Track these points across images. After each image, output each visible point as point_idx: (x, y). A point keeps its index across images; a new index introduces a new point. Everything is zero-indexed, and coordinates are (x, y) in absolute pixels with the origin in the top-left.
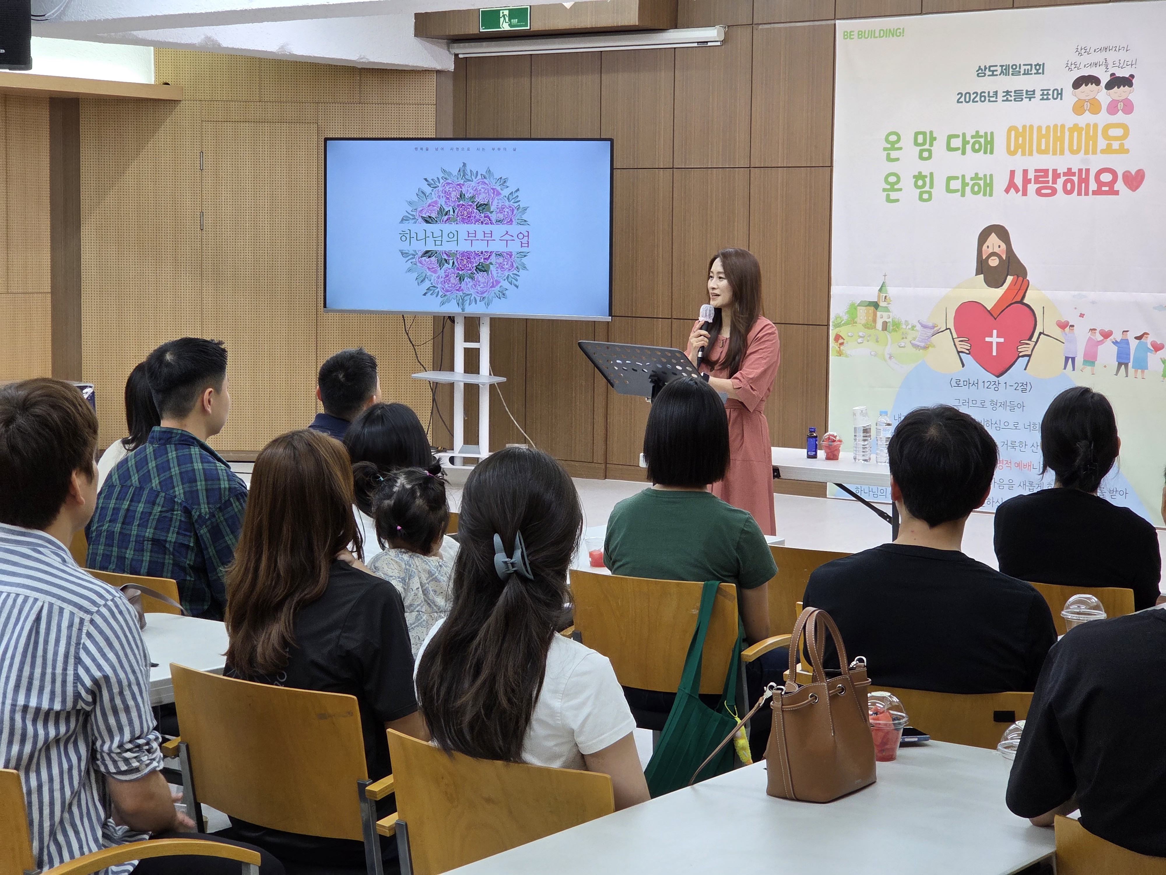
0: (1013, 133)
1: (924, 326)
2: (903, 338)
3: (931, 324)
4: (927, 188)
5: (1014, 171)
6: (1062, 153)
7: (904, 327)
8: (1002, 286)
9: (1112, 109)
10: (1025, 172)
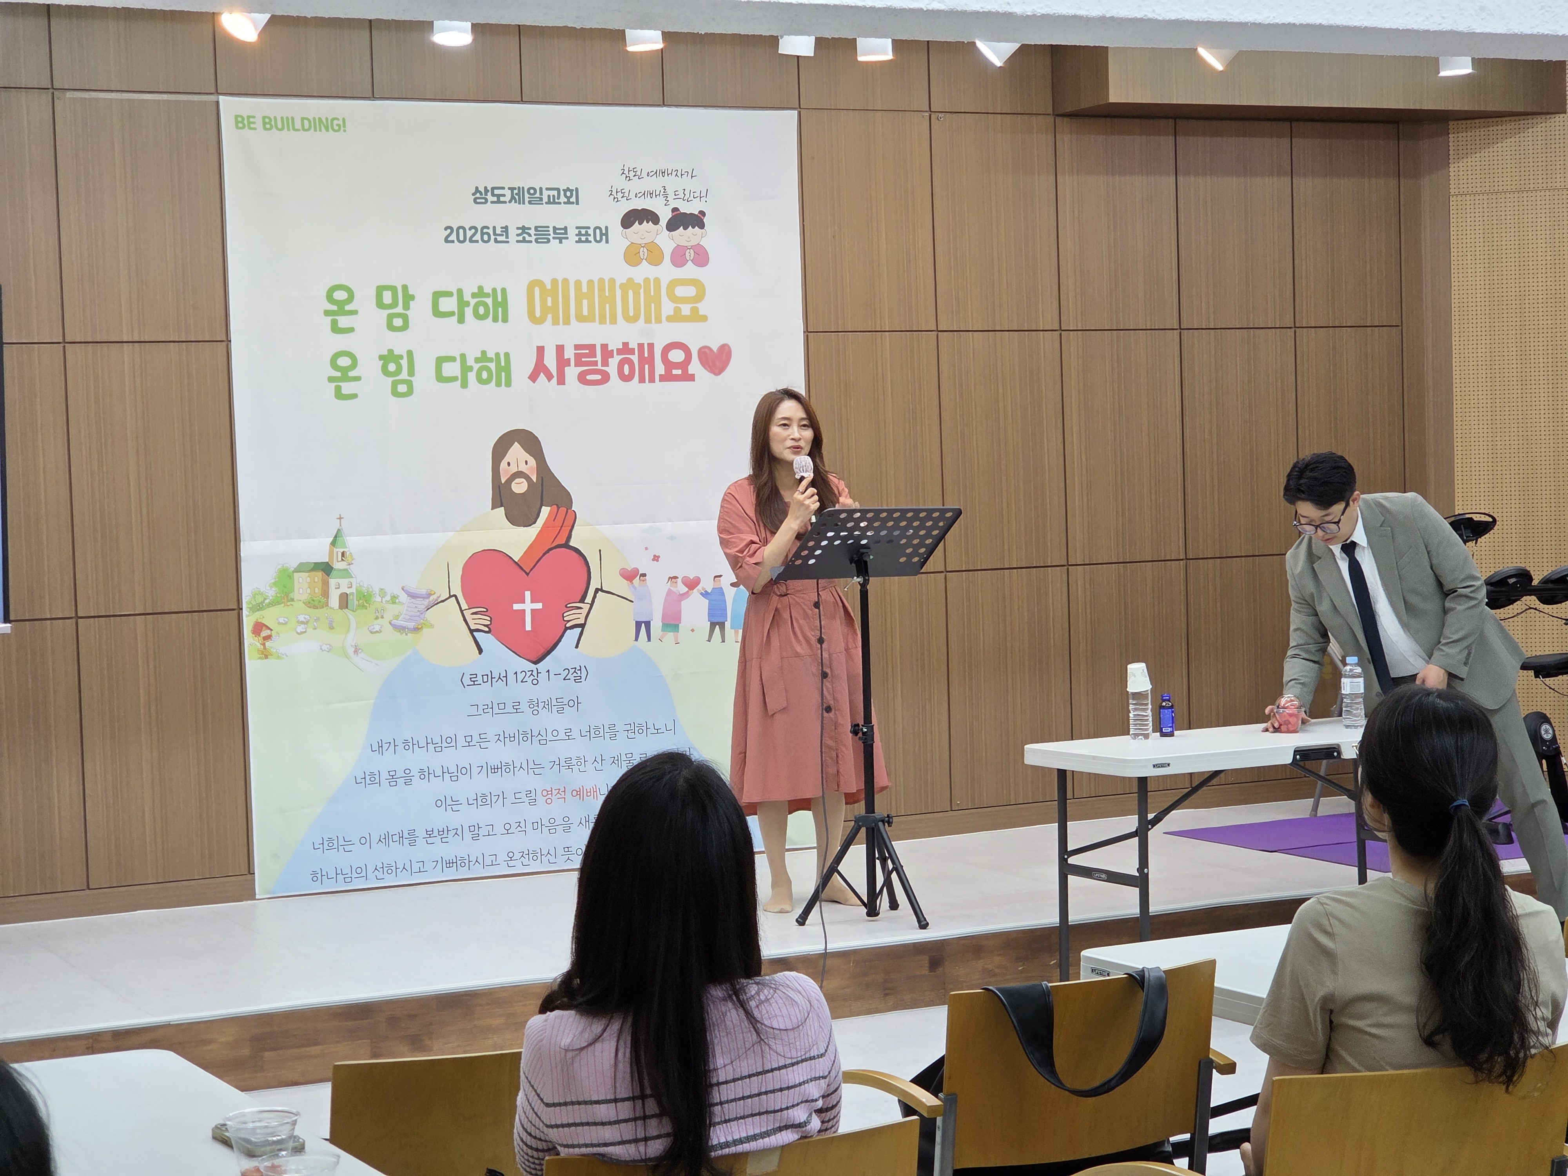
0: (537, 290)
1: (412, 596)
2: (377, 618)
3: (423, 592)
4: (404, 375)
5: (543, 347)
6: (614, 321)
7: (378, 599)
8: (535, 523)
9: (679, 258)
10: (560, 349)
